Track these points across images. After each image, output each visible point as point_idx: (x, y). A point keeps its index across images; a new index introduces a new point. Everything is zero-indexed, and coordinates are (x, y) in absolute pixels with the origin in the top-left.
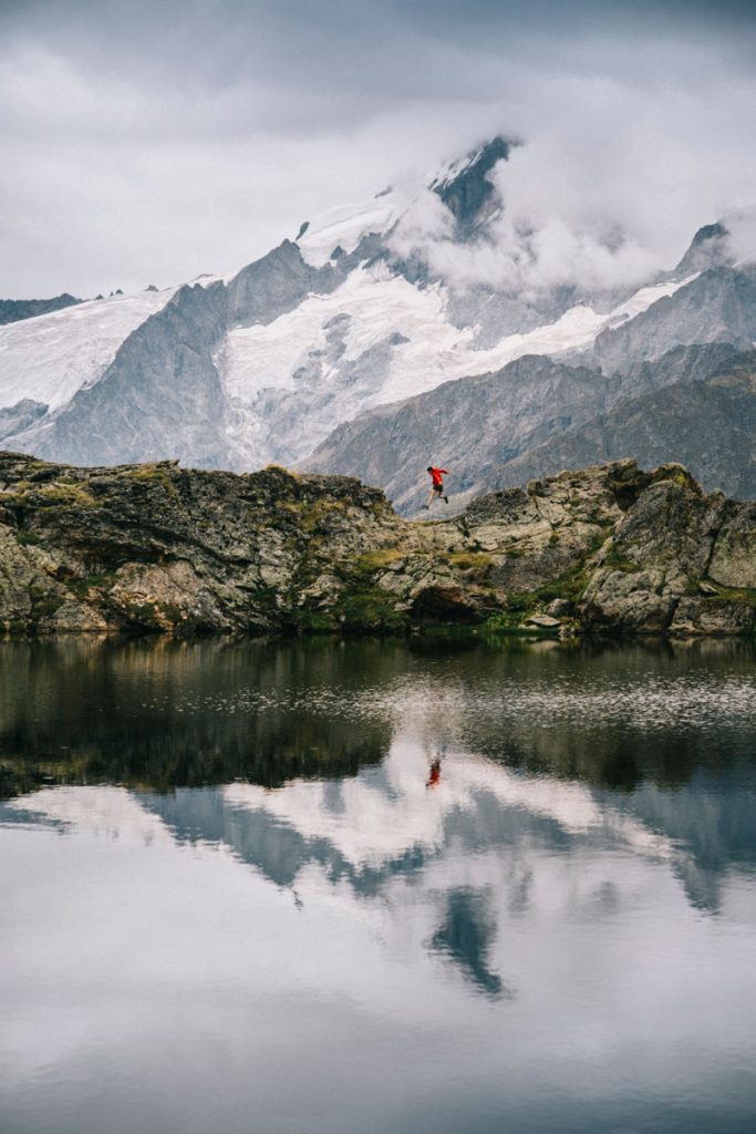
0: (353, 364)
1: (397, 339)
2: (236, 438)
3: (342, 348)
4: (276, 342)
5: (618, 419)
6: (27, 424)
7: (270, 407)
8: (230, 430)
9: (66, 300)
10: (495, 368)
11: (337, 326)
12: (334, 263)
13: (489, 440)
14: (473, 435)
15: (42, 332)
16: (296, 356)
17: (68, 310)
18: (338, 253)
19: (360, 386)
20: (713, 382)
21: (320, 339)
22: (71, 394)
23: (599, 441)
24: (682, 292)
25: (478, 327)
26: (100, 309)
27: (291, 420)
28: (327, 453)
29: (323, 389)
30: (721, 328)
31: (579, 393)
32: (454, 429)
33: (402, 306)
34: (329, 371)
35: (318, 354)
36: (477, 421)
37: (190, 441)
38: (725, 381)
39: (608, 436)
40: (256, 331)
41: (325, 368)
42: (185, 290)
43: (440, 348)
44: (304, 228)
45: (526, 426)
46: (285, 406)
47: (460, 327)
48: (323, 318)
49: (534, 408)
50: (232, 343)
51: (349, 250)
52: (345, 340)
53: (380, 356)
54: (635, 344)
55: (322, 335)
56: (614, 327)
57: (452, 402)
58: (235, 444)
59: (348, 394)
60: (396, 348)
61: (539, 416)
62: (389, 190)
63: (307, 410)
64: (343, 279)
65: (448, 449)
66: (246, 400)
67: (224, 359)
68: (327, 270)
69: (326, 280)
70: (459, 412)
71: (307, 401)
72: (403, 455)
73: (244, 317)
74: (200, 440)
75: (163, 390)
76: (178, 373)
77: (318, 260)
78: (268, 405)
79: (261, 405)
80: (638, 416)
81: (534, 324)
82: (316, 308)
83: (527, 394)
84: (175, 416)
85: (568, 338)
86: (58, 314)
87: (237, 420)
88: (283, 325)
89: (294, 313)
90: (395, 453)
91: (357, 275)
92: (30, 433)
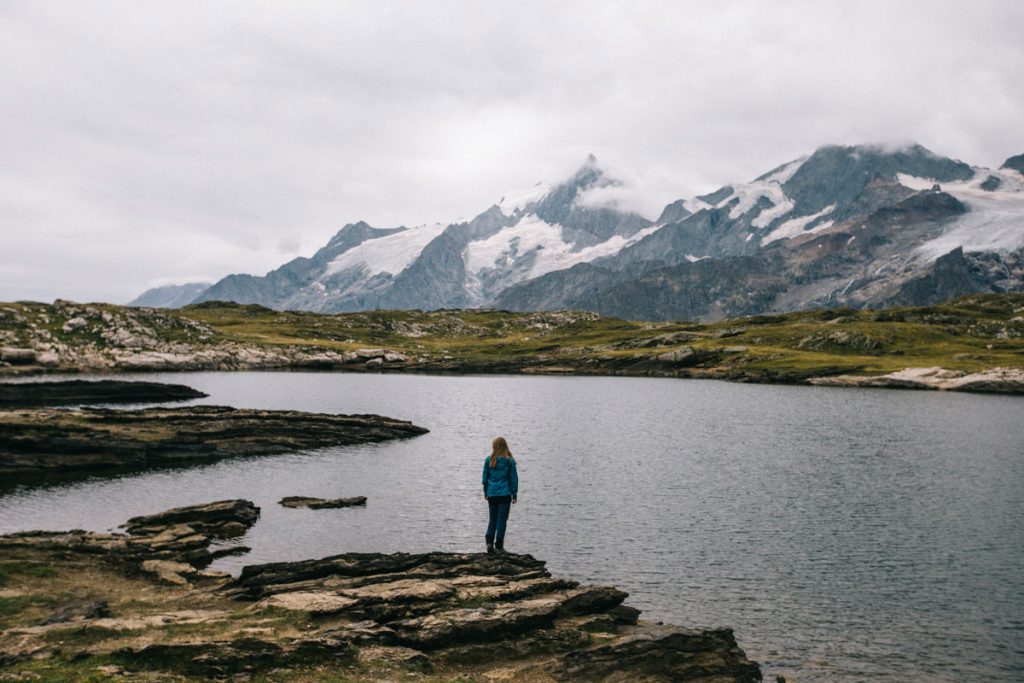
0: (520, 258)
1: (540, 247)
2: (470, 288)
3: (516, 251)
4: (489, 248)
5: (604, 295)
6: (382, 282)
7: (485, 276)
8: (468, 285)
9: (402, 229)
10: (568, 267)
11: (514, 243)
12: (515, 215)
13: (564, 297)
14: (558, 294)
15: (392, 242)
16: (497, 253)
17: (403, 233)
18: (516, 210)
19: (524, 268)
20: (643, 280)
21: (507, 246)
22: (402, 269)
23: (596, 303)
24: (656, 233)
25: (574, 243)
26: (416, 232)
27: (493, 282)
28: (499, 300)
29: (507, 268)
30: (671, 248)
31: (601, 278)
32: (551, 292)
33: (542, 233)
34: (510, 261)
35: (506, 253)
36: (560, 288)
37: (450, 290)
38: (647, 280)
39: (600, 301)
40: (480, 243)
41: (509, 259)
42: (451, 226)
43: (557, 252)
44: (503, 200)
45: (580, 291)
46: (491, 275)
47: (567, 242)
48: (509, 238)
49: (583, 284)
50: (471, 248)
51: (521, 209)
52: (518, 248)
53: (531, 256)
54: (636, 253)
55: (508, 245)
56: (628, 246)
57: (550, 281)
58: (469, 291)
59: (517, 271)
60: (539, 251)
61: (584, 288)
62: (539, 184)
63: (500, 277)
64: (518, 221)
65: (547, 300)
66: (475, 272)
67: (466, 255)
68: (512, 217)
69: (511, 222)
70: (553, 285)
71: (501, 273)
72: (529, 302)
73: (476, 237)
74: (455, 289)
75: (440, 268)
76: (446, 261)
77: (508, 212)
78: (484, 275)
79: (481, 275)
80: (611, 294)
81: (597, 242)
82: (507, 233)
83: (580, 278)
84: (444, 279)
85: (611, 249)
86: (398, 234)
87: (471, 281)
88: (492, 240)
89: (498, 235)
90: (525, 302)
91: (525, 219)
92: (384, 286)
